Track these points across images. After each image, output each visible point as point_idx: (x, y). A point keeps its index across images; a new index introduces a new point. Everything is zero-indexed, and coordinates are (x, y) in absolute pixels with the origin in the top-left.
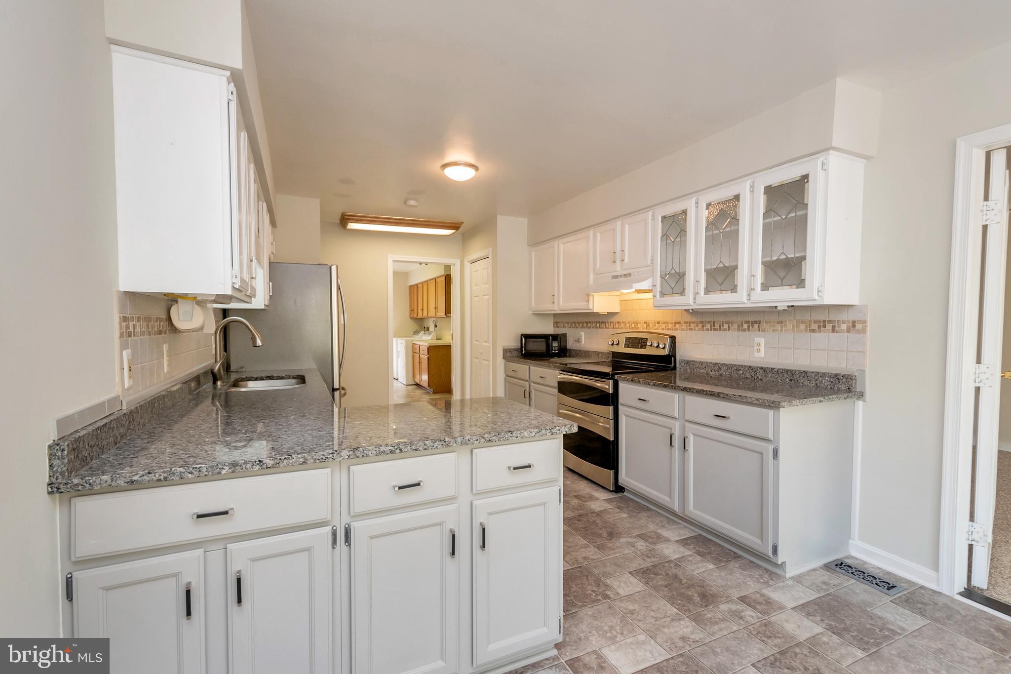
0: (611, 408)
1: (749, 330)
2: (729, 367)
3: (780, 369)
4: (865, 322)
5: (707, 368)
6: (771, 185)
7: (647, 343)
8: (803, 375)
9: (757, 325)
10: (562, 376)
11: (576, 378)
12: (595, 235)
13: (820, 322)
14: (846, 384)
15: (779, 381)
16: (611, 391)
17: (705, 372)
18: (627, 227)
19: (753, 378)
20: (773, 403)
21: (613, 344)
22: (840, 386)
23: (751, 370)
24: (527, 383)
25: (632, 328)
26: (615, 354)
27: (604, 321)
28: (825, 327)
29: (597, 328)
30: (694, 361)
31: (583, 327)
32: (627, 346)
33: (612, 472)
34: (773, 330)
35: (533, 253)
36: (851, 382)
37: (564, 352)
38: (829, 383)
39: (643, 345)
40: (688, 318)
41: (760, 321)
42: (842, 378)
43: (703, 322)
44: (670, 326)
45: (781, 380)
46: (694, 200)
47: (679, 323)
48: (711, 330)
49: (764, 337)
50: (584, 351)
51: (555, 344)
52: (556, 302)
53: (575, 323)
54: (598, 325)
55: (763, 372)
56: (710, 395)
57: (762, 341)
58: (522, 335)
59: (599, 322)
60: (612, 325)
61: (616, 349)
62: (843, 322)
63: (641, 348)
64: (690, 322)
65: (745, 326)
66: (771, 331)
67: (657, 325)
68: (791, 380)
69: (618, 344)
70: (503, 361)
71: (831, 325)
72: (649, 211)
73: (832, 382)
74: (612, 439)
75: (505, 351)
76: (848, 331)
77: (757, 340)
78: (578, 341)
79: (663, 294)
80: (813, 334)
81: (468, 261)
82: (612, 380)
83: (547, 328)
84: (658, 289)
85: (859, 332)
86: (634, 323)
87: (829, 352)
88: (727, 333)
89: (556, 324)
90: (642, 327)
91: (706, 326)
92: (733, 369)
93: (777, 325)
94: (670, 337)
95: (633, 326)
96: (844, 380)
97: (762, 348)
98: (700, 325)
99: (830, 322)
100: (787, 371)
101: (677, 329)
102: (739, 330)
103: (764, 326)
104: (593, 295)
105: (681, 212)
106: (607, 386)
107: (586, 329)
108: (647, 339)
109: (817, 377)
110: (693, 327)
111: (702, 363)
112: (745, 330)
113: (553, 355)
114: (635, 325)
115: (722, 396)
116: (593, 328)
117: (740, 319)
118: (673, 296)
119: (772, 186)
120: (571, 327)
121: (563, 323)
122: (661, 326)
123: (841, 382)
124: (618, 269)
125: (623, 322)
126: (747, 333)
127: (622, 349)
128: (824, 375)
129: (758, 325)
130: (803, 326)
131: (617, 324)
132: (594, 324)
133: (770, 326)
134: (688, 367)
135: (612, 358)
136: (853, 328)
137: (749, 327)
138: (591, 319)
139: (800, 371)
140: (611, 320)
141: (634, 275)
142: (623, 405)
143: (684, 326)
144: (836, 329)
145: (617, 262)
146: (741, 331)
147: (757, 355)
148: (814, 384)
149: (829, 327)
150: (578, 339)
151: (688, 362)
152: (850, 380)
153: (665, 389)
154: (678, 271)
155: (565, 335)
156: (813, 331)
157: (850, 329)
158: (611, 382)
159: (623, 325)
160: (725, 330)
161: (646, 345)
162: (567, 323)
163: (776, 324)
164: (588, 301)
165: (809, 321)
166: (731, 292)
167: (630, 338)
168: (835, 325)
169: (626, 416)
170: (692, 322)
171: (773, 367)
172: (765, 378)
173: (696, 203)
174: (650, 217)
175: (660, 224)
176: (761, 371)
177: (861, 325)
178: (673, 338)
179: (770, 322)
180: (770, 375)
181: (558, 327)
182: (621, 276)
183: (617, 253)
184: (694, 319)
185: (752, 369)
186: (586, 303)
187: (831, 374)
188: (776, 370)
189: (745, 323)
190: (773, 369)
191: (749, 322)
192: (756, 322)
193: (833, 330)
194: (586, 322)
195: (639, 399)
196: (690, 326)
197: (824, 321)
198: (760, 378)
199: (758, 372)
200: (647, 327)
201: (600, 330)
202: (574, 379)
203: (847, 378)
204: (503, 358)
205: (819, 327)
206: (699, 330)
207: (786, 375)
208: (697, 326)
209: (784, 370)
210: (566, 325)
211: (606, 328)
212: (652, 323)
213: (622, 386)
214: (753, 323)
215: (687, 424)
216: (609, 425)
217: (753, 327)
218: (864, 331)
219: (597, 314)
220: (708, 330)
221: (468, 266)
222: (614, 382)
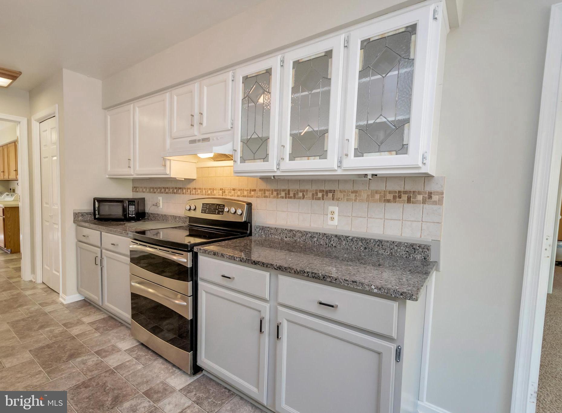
0: (190, 284)
1: (323, 199)
2: (304, 234)
3: (355, 237)
4: (442, 193)
5: (281, 234)
6: (369, 39)
7: (224, 209)
8: (378, 243)
9: (331, 194)
10: (135, 246)
11: (149, 250)
12: (171, 98)
13: (396, 192)
14: (422, 254)
15: (354, 249)
16: (189, 265)
17: (280, 238)
18: (205, 88)
19: (327, 245)
20: (401, 294)
21: (190, 209)
22: (416, 256)
23: (325, 238)
24: (99, 250)
25: (208, 195)
26: (192, 219)
27: (181, 186)
28: (400, 197)
29: (175, 193)
30: (269, 227)
31: (161, 192)
32: (204, 211)
33: (190, 354)
34: (348, 200)
35: (109, 117)
36: (428, 252)
37: (141, 216)
38: (404, 253)
39: (220, 211)
40: (263, 185)
41: (334, 191)
42: (418, 248)
43: (278, 190)
44: (245, 193)
45: (355, 248)
46: (279, 58)
47: (255, 190)
48: (286, 198)
49: (338, 206)
50: (162, 215)
51: (132, 208)
52: (132, 166)
53: (153, 188)
54: (175, 190)
55: (337, 240)
56: (313, 277)
57: (336, 209)
58: (95, 199)
59: (176, 188)
60: (189, 191)
61: (193, 214)
62: (419, 193)
63: (218, 214)
64: (265, 190)
65: (320, 195)
66: (346, 201)
67: (233, 192)
68: (366, 248)
69: (195, 209)
70: (74, 226)
71: (407, 195)
72: (230, 71)
73: (407, 252)
74: (190, 317)
75: (77, 215)
76: (424, 202)
77: (331, 208)
78: (156, 205)
79: (243, 160)
80: (387, 204)
81: (35, 120)
82: (191, 253)
83: (126, 193)
84: (239, 155)
85: (435, 203)
86: (210, 189)
87: (403, 222)
88: (302, 201)
89: (135, 189)
90: (218, 194)
91: (280, 194)
92: (308, 236)
93: (352, 194)
94: (247, 204)
95: (209, 192)
96: (421, 250)
97: (336, 216)
98: (275, 193)
99: (405, 192)
100: (362, 240)
101: (252, 197)
102: (313, 199)
103: (338, 195)
104: (170, 160)
105: (265, 72)
106: (185, 259)
107: (164, 194)
108: (224, 206)
109: (392, 247)
110: (268, 195)
111: (276, 229)
112: (319, 199)
113: (130, 220)
114: (211, 192)
115: (329, 280)
116: (170, 193)
117: (315, 187)
118: (254, 162)
119: (371, 40)
120: (150, 192)
121: (141, 188)
122: (237, 193)
123: (416, 252)
124: (196, 133)
125: (200, 189)
126: (321, 202)
127: (198, 214)
128: (399, 244)
129: (333, 195)
130: (377, 196)
131: (194, 191)
132: (171, 190)
133: (344, 195)
134: (263, 233)
135: (189, 223)
136: (429, 198)
137: (323, 196)
138: (169, 185)
139: (374, 240)
140: (188, 186)
141: (213, 140)
142: (203, 280)
143: (259, 194)
144: (412, 200)
145: (195, 126)
146: (316, 199)
147: (330, 223)
148: (388, 253)
149: (405, 197)
150: (156, 203)
151: (263, 228)
152: (426, 250)
153: (254, 266)
154: (260, 136)
155: (143, 199)
156: (389, 201)
157: (426, 200)
158: (190, 255)
159: (199, 191)
160: (300, 198)
161: (223, 212)
162: (145, 188)
163: (350, 193)
164: (165, 166)
165: (384, 191)
166: (320, 159)
167: (207, 204)
168: (411, 196)
169: (206, 292)
170: (267, 190)
171: (347, 235)
172: (339, 245)
173: (281, 61)
174: (231, 78)
175: (241, 86)
176: (336, 239)
177: (437, 196)
178: (249, 205)
179: (345, 191)
180: (344, 243)
181: (137, 192)
182: (199, 141)
183: (195, 116)
184: (269, 187)
185: (327, 237)
186: (163, 168)
187: (407, 243)
188: (350, 238)
189: (319, 192)
190: (346, 237)
191: (323, 191)
192: (330, 191)
193: (409, 201)
194: (164, 188)
195: (223, 276)
196: (265, 193)
197: (399, 192)
198: (334, 245)
199: (332, 239)
200: (223, 194)
201: (177, 196)
202: (148, 250)
203: (424, 248)
204: (74, 222)
205: (394, 197)
206: (274, 197)
207: (360, 244)
208: (272, 194)
209: (359, 239)
210: (144, 190)
211: (183, 193)
212: (228, 190)
213: (202, 259)
214: (327, 192)
215: (280, 308)
216: (187, 303)
217: (327, 196)
218: (440, 202)
219: (174, 180)
220: (282, 197)
221: (35, 125)
222: (193, 253)
